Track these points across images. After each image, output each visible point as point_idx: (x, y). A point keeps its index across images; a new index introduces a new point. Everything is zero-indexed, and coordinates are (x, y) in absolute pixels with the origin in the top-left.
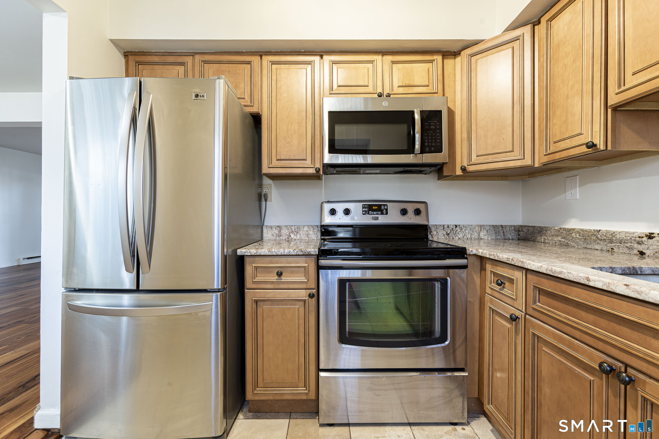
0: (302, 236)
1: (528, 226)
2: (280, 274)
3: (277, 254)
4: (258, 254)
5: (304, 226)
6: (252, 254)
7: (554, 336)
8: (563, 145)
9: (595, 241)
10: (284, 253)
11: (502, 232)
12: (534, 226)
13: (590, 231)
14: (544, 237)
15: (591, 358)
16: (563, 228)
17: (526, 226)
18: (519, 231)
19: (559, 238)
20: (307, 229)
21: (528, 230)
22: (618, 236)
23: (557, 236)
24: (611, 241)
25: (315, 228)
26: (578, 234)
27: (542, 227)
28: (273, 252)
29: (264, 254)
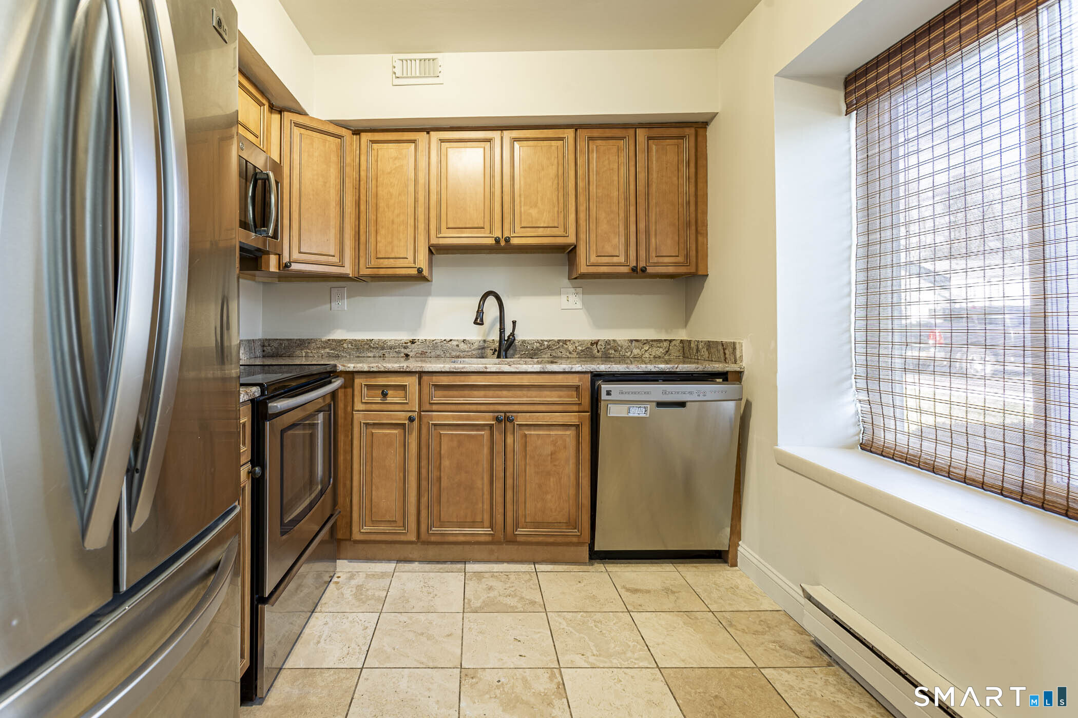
1: (280, 339)
8: (386, 263)
9: (368, 349)
11: (253, 348)
12: (291, 339)
13: (363, 341)
14: (305, 351)
15: (485, 419)
16: (333, 340)
17: (277, 339)
18: (264, 346)
19: (327, 350)
21: (281, 344)
22: (389, 344)
23: (325, 348)
24: (383, 348)
26: (350, 345)
27: (304, 340)
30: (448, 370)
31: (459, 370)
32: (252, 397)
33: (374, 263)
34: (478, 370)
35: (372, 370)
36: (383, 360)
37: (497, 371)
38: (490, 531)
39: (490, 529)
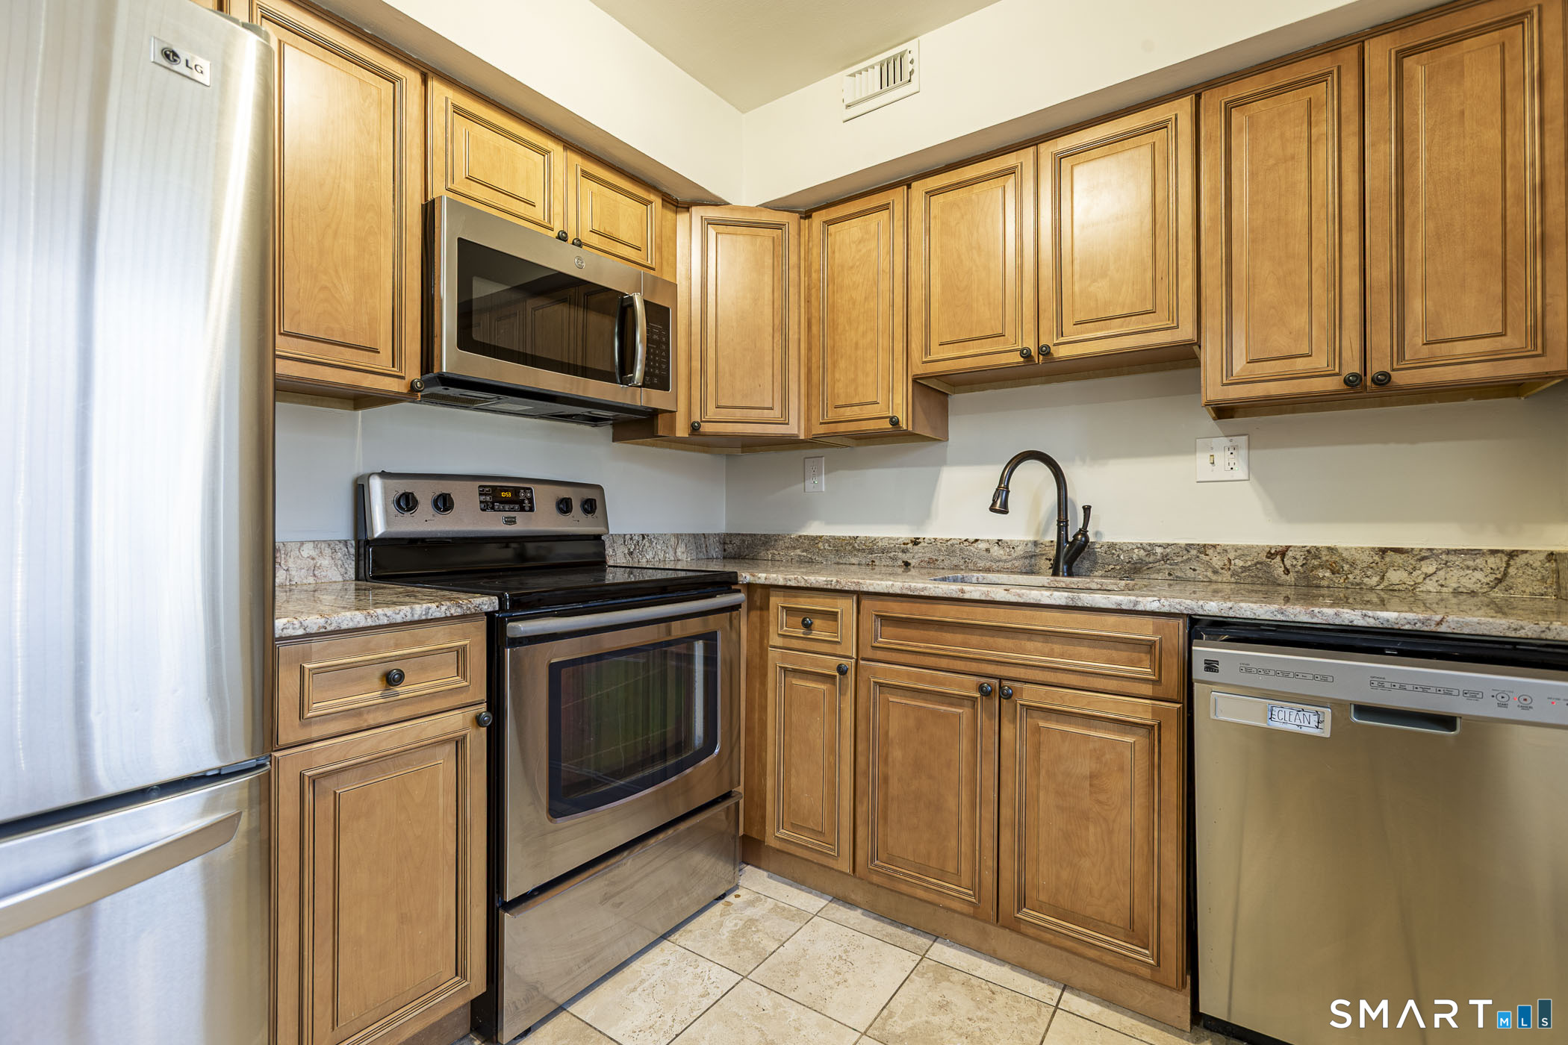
1: (743, 535)
3: (394, 621)
4: (329, 629)
5: (302, 543)
6: (309, 630)
7: (909, 675)
8: (849, 413)
9: (850, 552)
10: (413, 615)
11: (704, 546)
12: (755, 535)
13: (844, 539)
14: (771, 551)
16: (805, 536)
17: (739, 534)
18: (725, 543)
19: (798, 552)
20: (313, 553)
21: (744, 541)
22: (880, 544)
23: (795, 548)
24: (871, 551)
25: (337, 548)
26: (827, 544)
27: (769, 535)
28: (381, 617)
29: (351, 625)
30: (899, 592)
31: (916, 593)
32: (473, 611)
33: (831, 415)
34: (949, 595)
35: (789, 583)
36: (873, 569)
37: (983, 598)
38: (970, 895)
39: (971, 892)
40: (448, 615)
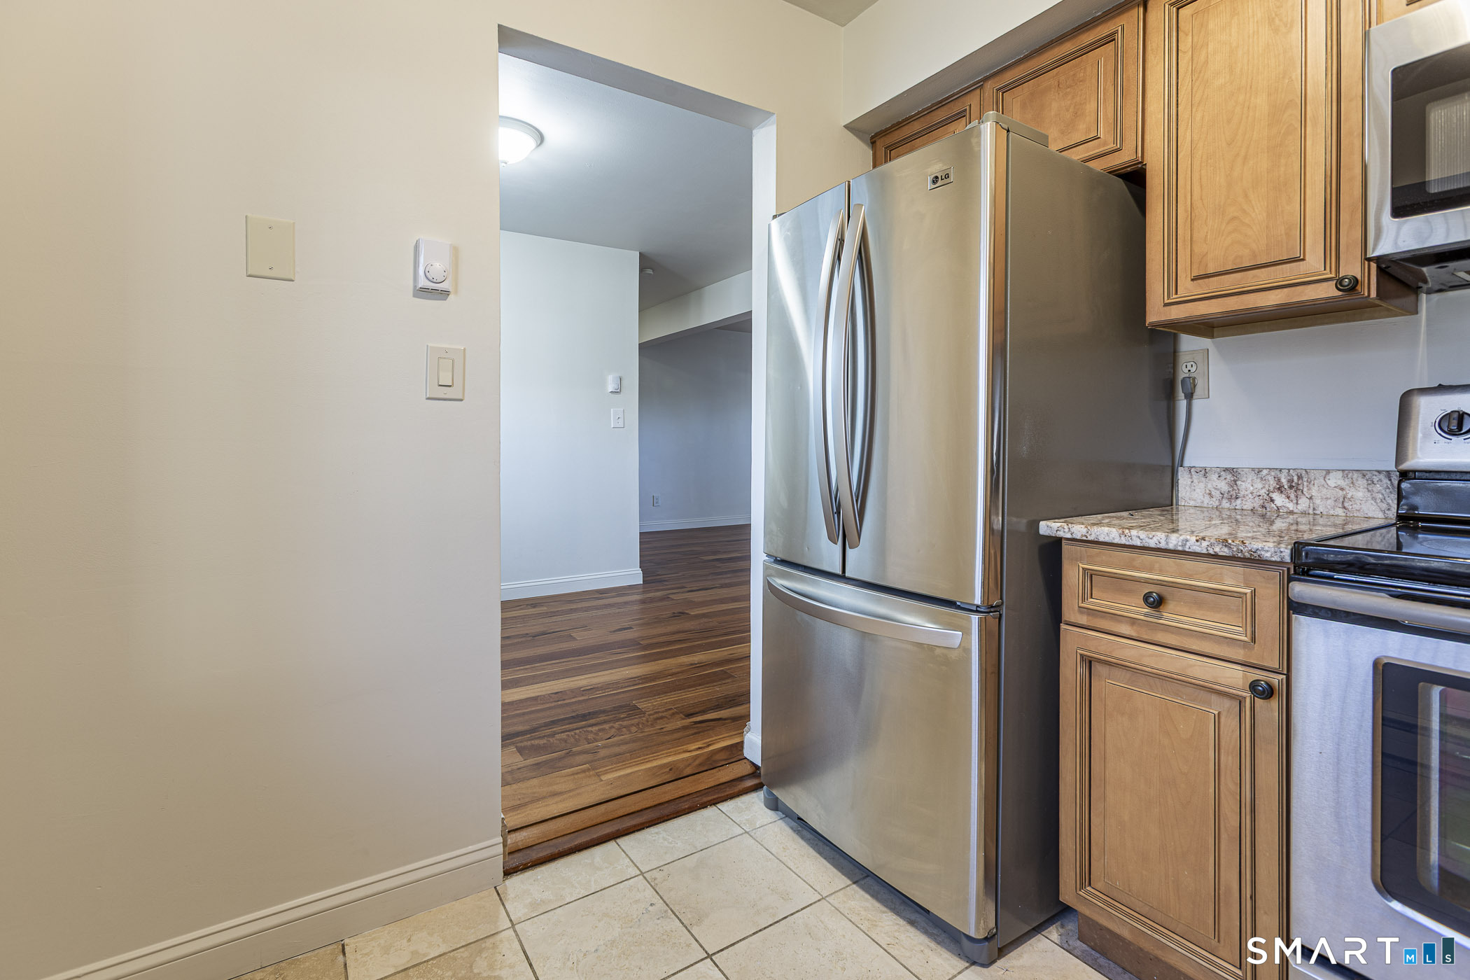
0: (1318, 502)
2: (1156, 602)
3: (1146, 545)
4: (1090, 538)
5: (1328, 472)
6: (1074, 536)
10: (1167, 543)
20: (1342, 483)
25: (1376, 479)
28: (1134, 538)
29: (1107, 539)
32: (1247, 555)
40: (1211, 552)
